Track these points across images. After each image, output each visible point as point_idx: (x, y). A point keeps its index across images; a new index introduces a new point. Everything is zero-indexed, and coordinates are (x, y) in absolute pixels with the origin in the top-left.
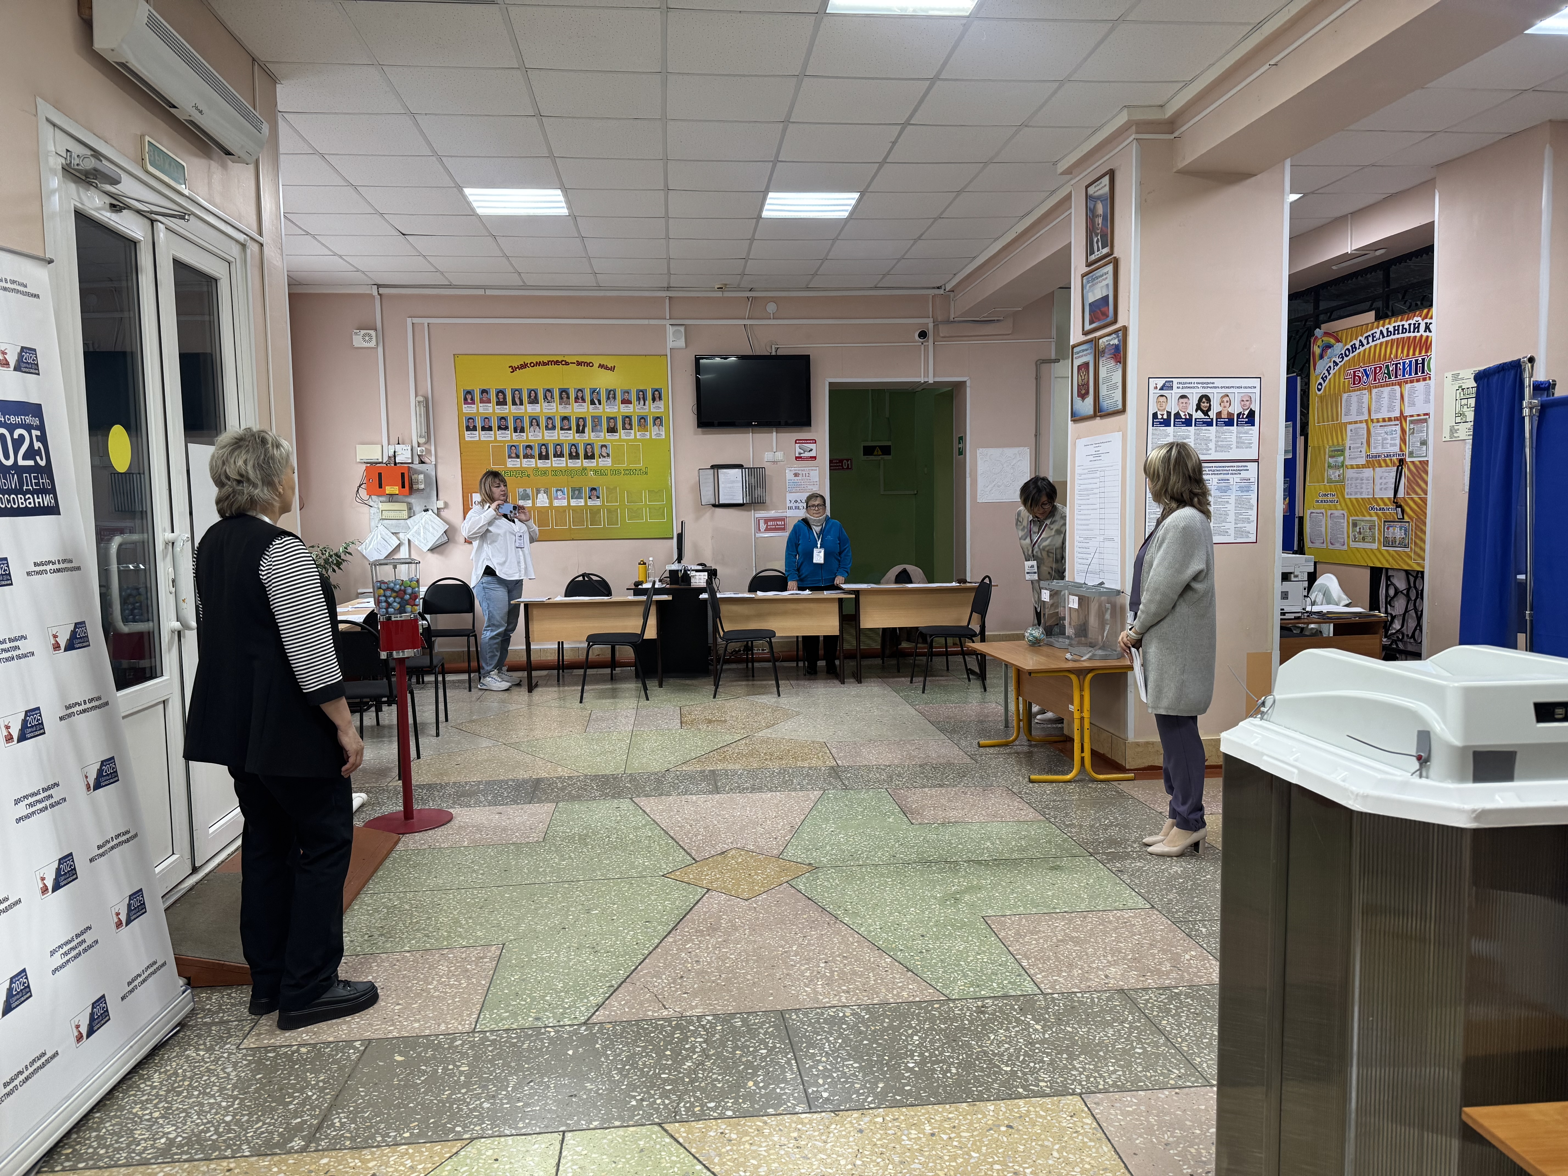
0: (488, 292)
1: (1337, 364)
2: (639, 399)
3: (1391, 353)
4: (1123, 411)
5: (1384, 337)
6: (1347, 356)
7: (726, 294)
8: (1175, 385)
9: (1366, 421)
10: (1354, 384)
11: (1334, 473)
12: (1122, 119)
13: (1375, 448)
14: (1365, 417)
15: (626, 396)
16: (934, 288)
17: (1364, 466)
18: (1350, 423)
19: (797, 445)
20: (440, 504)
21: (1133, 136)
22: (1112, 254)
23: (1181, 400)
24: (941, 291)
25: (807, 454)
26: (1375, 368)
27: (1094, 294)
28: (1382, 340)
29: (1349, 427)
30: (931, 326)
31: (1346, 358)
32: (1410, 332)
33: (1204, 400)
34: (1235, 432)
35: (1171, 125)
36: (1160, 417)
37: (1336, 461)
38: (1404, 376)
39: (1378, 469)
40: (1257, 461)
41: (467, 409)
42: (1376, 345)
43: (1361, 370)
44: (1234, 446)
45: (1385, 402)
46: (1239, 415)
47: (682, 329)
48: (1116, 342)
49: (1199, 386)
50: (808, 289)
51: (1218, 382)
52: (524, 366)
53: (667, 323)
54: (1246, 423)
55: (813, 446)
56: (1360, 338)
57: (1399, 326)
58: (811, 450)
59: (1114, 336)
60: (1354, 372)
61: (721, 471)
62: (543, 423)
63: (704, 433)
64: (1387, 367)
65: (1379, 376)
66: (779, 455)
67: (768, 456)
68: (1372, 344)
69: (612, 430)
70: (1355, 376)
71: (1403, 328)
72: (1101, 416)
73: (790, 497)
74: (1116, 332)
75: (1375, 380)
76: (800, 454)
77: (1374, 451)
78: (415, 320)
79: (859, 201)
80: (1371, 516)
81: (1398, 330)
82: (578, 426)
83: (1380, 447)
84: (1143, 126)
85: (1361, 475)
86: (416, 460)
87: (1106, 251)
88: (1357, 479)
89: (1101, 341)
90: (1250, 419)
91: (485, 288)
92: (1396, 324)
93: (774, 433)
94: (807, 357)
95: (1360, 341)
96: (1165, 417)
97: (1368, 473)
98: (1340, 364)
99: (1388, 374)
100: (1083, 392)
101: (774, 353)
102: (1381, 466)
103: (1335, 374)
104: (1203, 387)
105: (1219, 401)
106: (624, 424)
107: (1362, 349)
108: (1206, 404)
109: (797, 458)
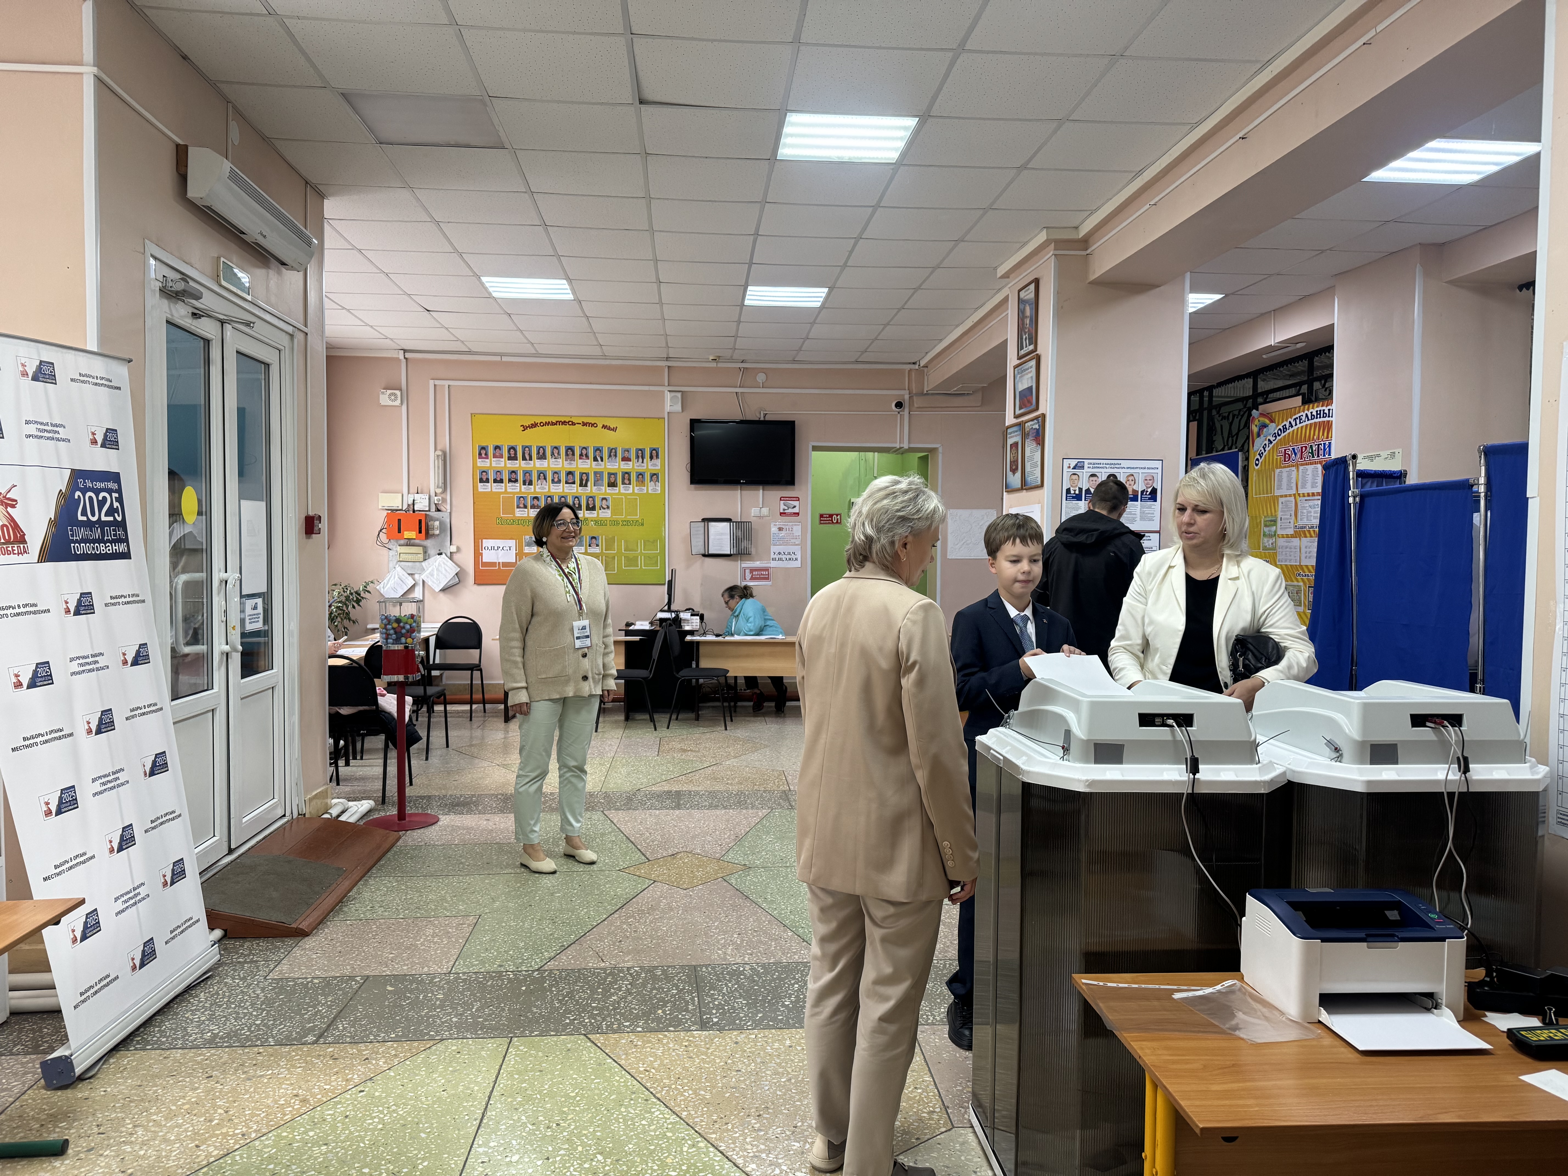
0: (505, 359)
1: (1271, 443)
2: (637, 457)
3: (1314, 435)
4: (1042, 485)
5: (1308, 420)
6: (1279, 435)
7: (720, 365)
8: (1086, 466)
9: (1294, 495)
10: (1285, 461)
11: (1268, 541)
12: (1042, 237)
13: (1301, 520)
14: (1294, 491)
15: (626, 454)
16: (910, 363)
17: (1292, 536)
18: (1282, 496)
19: (782, 502)
20: (453, 549)
21: (1052, 253)
22: (1036, 351)
23: (1091, 478)
24: (917, 367)
25: (791, 511)
26: (1302, 448)
27: (1022, 383)
28: (1307, 422)
29: (1281, 500)
30: (907, 397)
31: (1278, 438)
32: (1329, 417)
35: (1085, 243)
36: (1072, 492)
37: (1269, 531)
38: (1324, 456)
39: (1303, 539)
40: (1159, 532)
41: (482, 464)
42: (1302, 427)
43: (1291, 448)
44: (1138, 519)
45: (1309, 478)
46: (1142, 492)
47: (679, 395)
48: (1037, 426)
49: (1108, 466)
50: (794, 361)
51: (1124, 463)
52: (534, 425)
53: (666, 389)
54: (1149, 499)
55: (796, 503)
57: (1320, 411)
58: (795, 507)
59: (1036, 421)
60: (1285, 450)
61: (712, 524)
62: (549, 477)
63: (696, 489)
64: (1311, 446)
65: (1305, 455)
66: (765, 511)
67: (754, 511)
68: (1299, 426)
69: (612, 484)
70: (1285, 454)
71: (1324, 413)
72: (1026, 489)
73: (774, 549)
74: (1036, 418)
75: (1301, 459)
76: (784, 510)
77: (1300, 523)
78: (437, 382)
79: (828, 295)
80: (1298, 581)
81: (1320, 414)
82: (581, 480)
83: (1305, 519)
84: (1060, 244)
85: (1290, 544)
86: (433, 508)
87: (1031, 347)
88: (1286, 548)
89: (1026, 425)
90: (1153, 495)
91: (501, 355)
92: (1318, 409)
93: (761, 491)
94: (793, 423)
95: (1290, 422)
96: (1077, 492)
97: (1296, 542)
98: (1274, 442)
99: (1312, 453)
100: (1014, 467)
101: (762, 419)
102: (1306, 537)
103: (1269, 451)
106: (623, 479)
109: (781, 514)
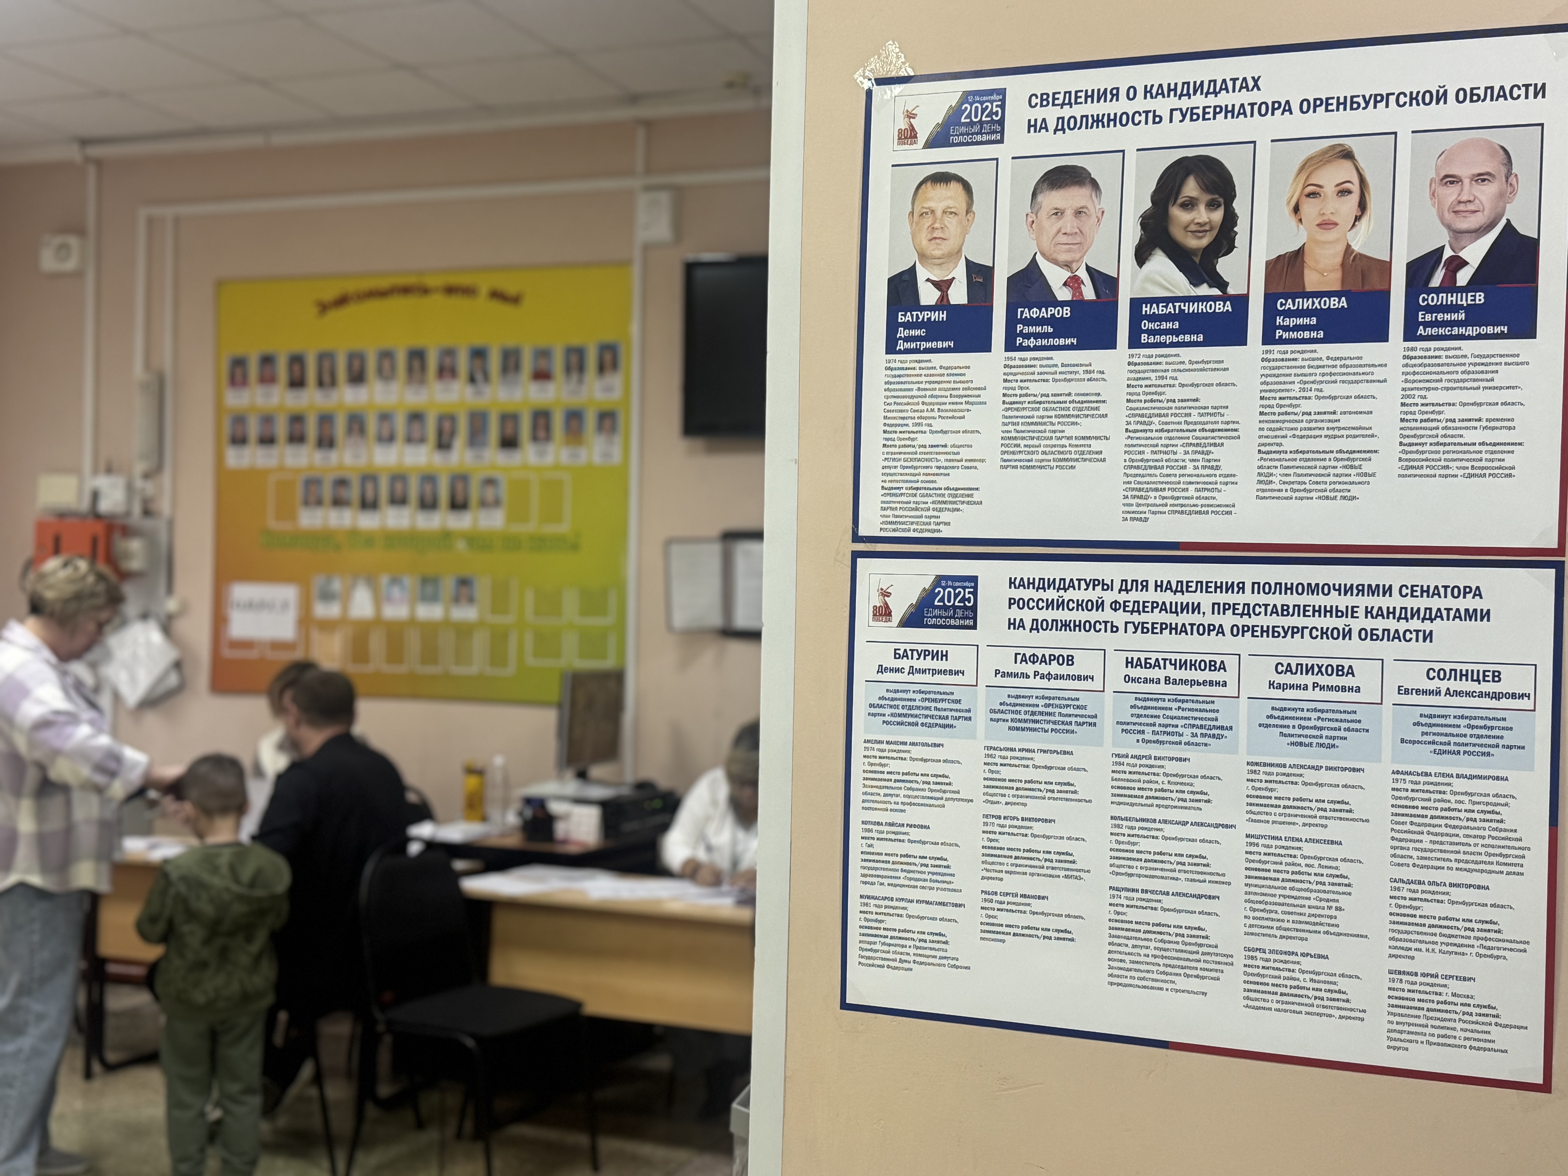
0: (279, 140)
2: (568, 370)
15: (543, 364)
20: (172, 605)
23: (1053, 199)
33: (1191, 188)
36: (928, 295)
41: (236, 400)
47: (664, 198)
49: (1162, 105)
52: (342, 301)
54: (1475, 316)
61: (741, 547)
62: (372, 425)
63: (709, 452)
69: (509, 443)
82: (440, 433)
86: (137, 509)
91: (264, 129)
96: (959, 295)
104: (1191, 114)
105: (1290, 190)
106: (535, 427)
108: (1202, 214)
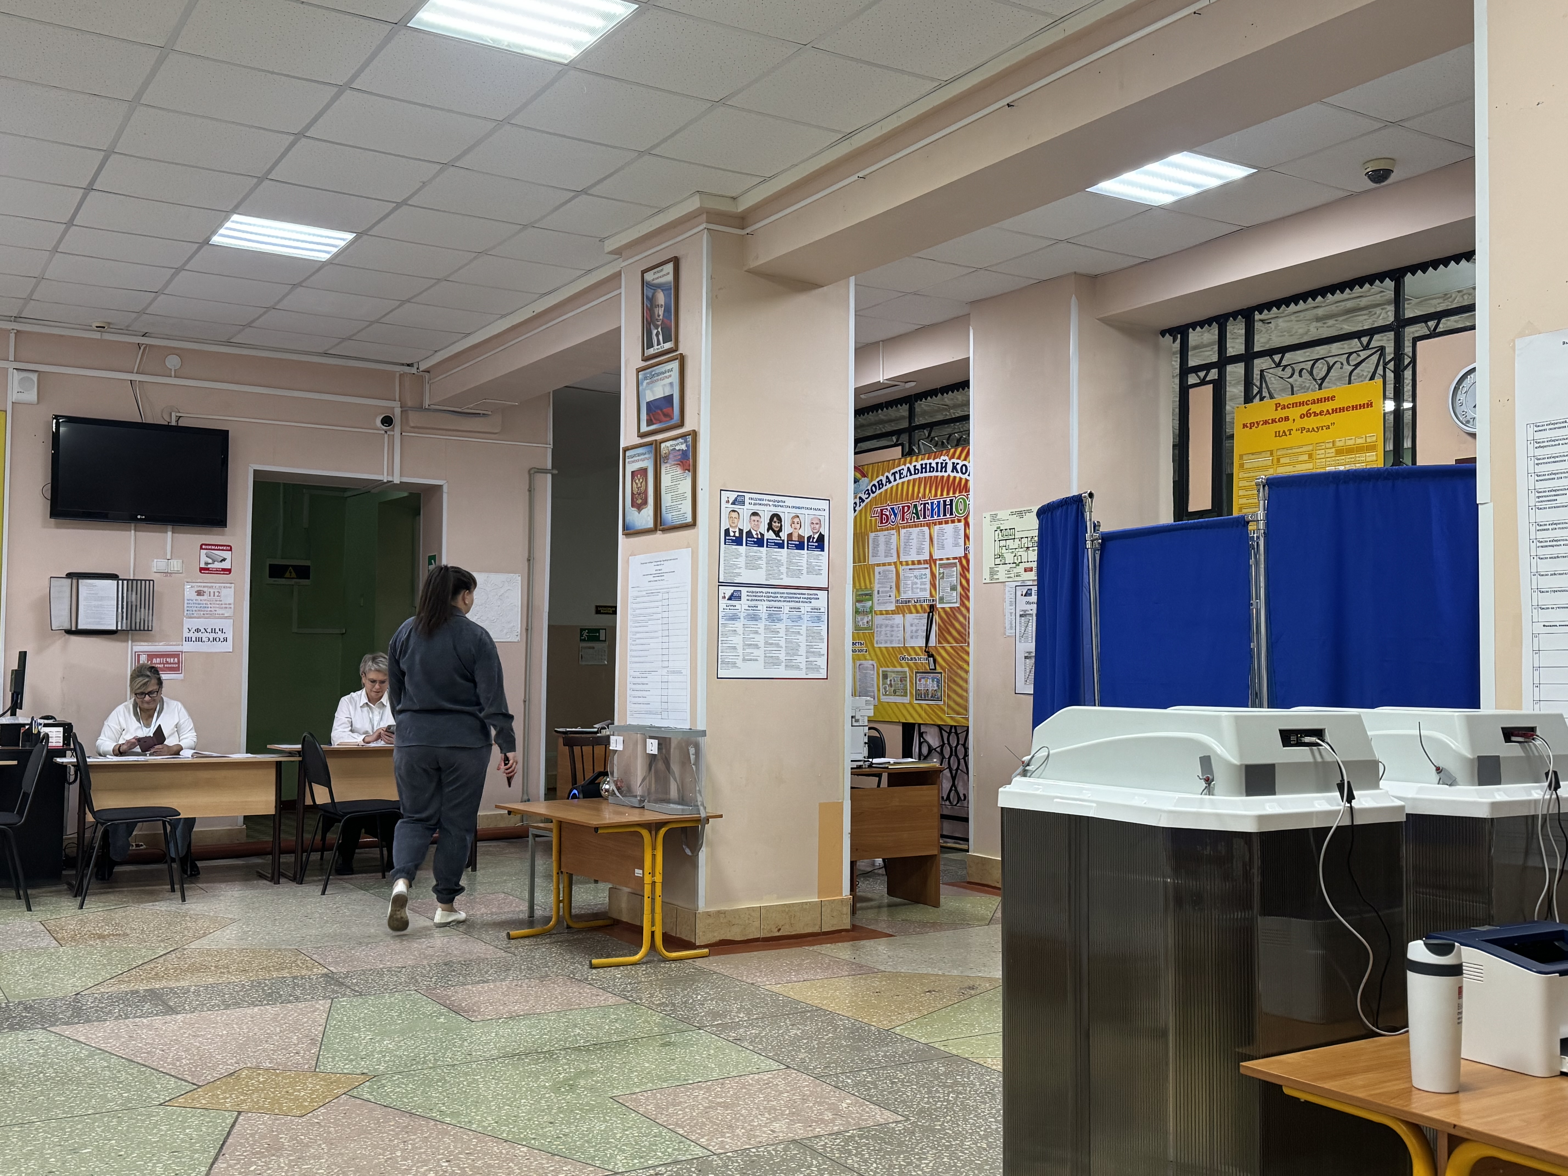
1: (863, 501)
3: (919, 492)
4: (693, 524)
5: (911, 474)
6: (873, 493)
7: (107, 336)
8: (747, 501)
9: (895, 563)
10: (882, 523)
11: (862, 620)
12: (694, 204)
13: (905, 593)
14: (894, 559)
16: (403, 365)
17: (893, 612)
18: (878, 565)
19: (203, 552)
21: (704, 225)
22: (676, 350)
23: (753, 518)
24: (414, 370)
25: (217, 565)
26: (903, 507)
27: (652, 392)
28: (909, 478)
29: (877, 569)
30: (398, 411)
31: (872, 495)
32: (937, 471)
33: (775, 519)
34: (805, 556)
35: (742, 220)
36: (732, 534)
37: (864, 607)
38: (932, 516)
39: (908, 616)
40: (827, 589)
42: (903, 483)
43: (889, 508)
44: (805, 572)
45: (914, 543)
46: (809, 538)
47: (34, 377)
48: (684, 447)
49: (771, 503)
50: (229, 343)
51: (790, 501)
53: (11, 366)
54: (817, 547)
55: (226, 554)
56: (887, 474)
57: (926, 464)
58: (224, 560)
59: (680, 440)
60: (882, 510)
61: (83, 583)
63: (58, 526)
64: (915, 506)
65: (907, 516)
66: (176, 565)
67: (158, 564)
68: (899, 481)
70: (882, 514)
71: (930, 467)
72: (664, 530)
73: (188, 623)
74: (683, 436)
75: (903, 520)
76: (207, 564)
77: (904, 596)
79: (352, 243)
80: (902, 666)
81: (926, 468)
83: (910, 592)
84: (715, 217)
85: (891, 622)
87: (668, 345)
88: (886, 626)
89: (663, 445)
90: (820, 543)
92: (924, 462)
93: (170, 534)
94: (224, 434)
95: (887, 477)
96: (737, 534)
97: (898, 619)
98: (867, 501)
99: (917, 514)
100: (639, 501)
101: (174, 423)
102: (911, 613)
103: (861, 511)
104: (775, 506)
105: (790, 522)
107: (889, 486)
108: (777, 524)
109: (201, 569)
